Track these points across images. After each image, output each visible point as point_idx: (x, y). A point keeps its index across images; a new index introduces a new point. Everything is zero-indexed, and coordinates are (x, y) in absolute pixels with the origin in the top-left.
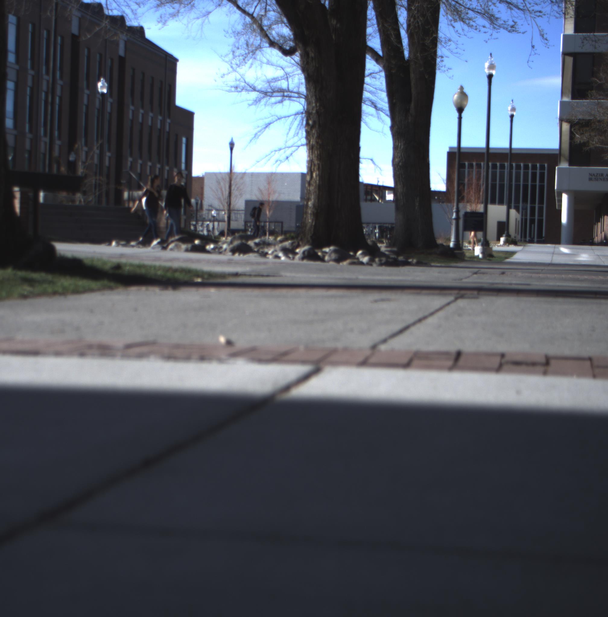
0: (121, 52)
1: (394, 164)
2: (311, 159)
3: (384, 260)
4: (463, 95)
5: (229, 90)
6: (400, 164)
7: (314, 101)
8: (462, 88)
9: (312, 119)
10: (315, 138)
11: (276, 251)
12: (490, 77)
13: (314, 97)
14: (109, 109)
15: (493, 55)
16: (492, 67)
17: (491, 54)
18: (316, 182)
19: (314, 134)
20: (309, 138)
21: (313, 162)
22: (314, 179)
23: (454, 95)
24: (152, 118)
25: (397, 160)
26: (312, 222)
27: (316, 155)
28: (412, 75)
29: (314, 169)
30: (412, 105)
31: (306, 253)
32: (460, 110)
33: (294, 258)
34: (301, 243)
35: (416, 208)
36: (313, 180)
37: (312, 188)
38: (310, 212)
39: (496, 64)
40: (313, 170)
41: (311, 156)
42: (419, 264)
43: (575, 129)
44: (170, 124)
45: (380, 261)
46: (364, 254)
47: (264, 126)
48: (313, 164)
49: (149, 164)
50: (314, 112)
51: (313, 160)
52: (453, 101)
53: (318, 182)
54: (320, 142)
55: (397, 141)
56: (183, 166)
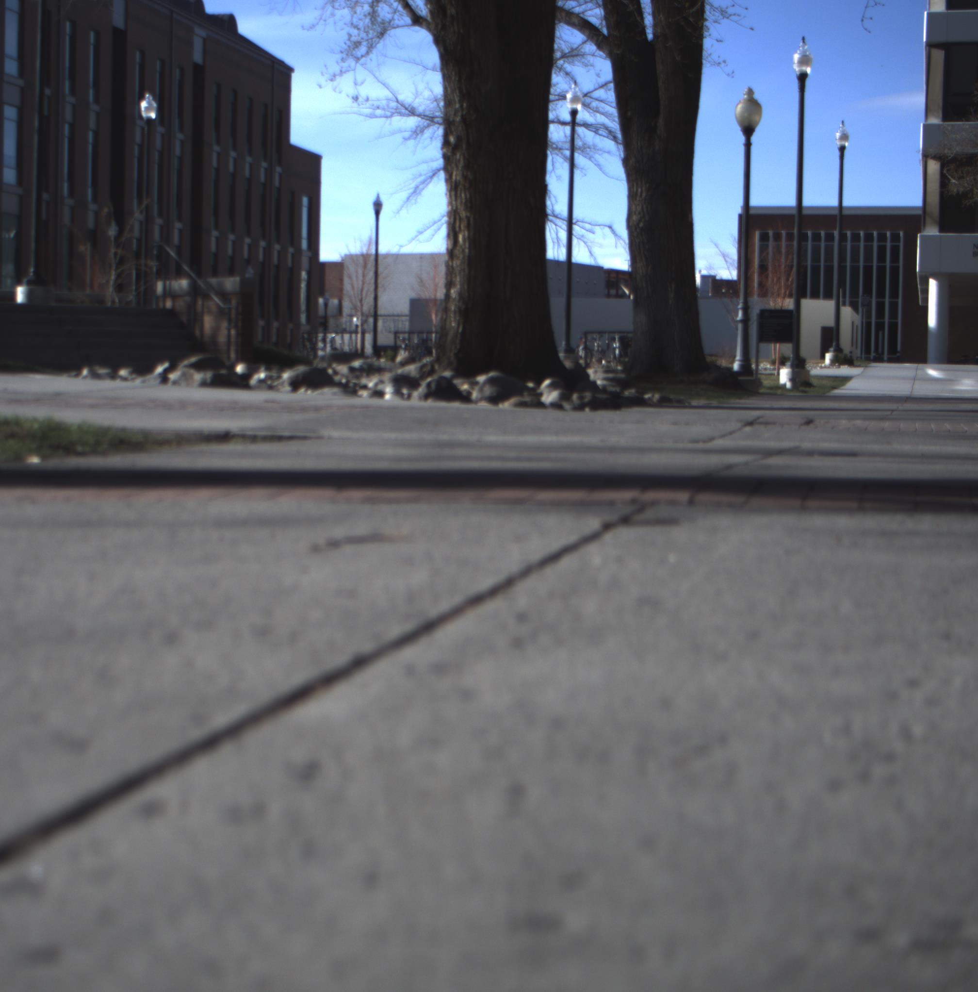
0: (198, 57)
1: (630, 225)
2: (454, 208)
3: (588, 396)
4: (753, 105)
5: (371, 114)
6: (641, 225)
7: (457, 99)
8: (750, 92)
9: (454, 133)
10: (460, 168)
11: (382, 382)
12: (802, 78)
13: (457, 92)
14: (178, 151)
15: (806, 41)
16: (805, 60)
17: (803, 39)
18: (463, 251)
19: (459, 160)
20: (449, 168)
21: (459, 214)
22: (461, 247)
23: (738, 104)
24: (251, 165)
25: (635, 218)
26: (458, 327)
27: (464, 201)
28: (659, 67)
29: (460, 227)
30: (661, 121)
31: (433, 386)
32: (748, 131)
33: (409, 397)
34: (436, 367)
35: (670, 302)
36: (458, 248)
37: (456, 263)
38: (453, 308)
39: (812, 56)
40: (457, 229)
41: (454, 203)
42: (664, 402)
43: (948, 170)
44: (280, 175)
45: (581, 398)
46: (553, 386)
47: (431, 174)
48: (458, 218)
49: (248, 240)
50: (458, 119)
51: (459, 210)
52: (735, 115)
53: (467, 251)
54: (470, 176)
55: (635, 185)
56: (304, 244)
